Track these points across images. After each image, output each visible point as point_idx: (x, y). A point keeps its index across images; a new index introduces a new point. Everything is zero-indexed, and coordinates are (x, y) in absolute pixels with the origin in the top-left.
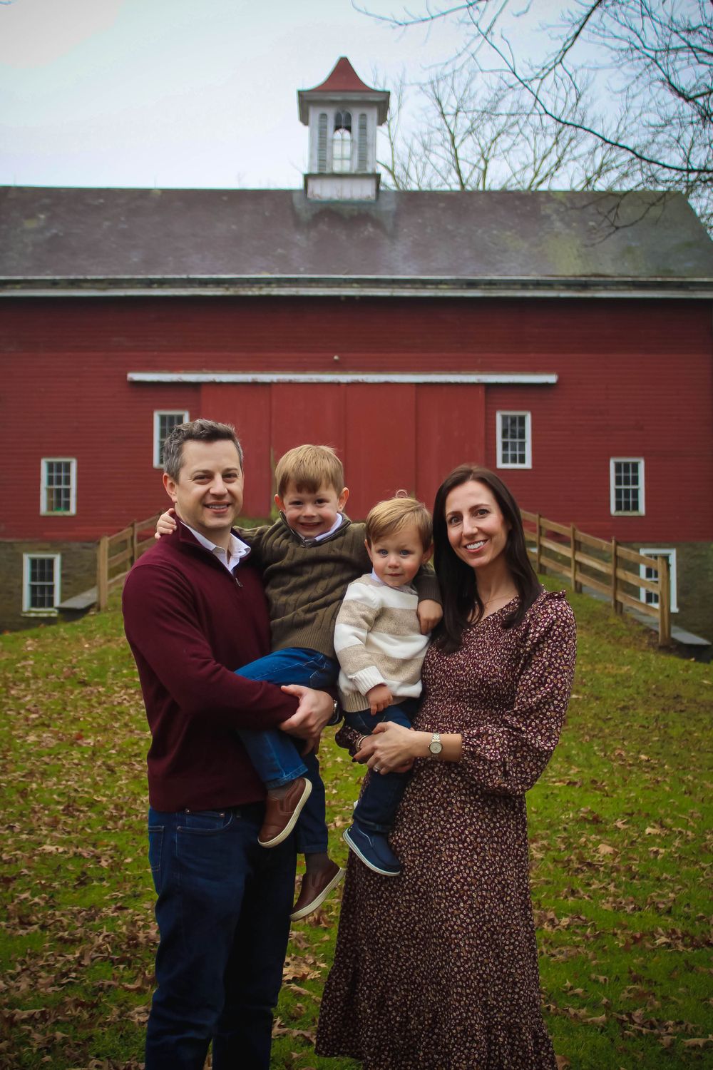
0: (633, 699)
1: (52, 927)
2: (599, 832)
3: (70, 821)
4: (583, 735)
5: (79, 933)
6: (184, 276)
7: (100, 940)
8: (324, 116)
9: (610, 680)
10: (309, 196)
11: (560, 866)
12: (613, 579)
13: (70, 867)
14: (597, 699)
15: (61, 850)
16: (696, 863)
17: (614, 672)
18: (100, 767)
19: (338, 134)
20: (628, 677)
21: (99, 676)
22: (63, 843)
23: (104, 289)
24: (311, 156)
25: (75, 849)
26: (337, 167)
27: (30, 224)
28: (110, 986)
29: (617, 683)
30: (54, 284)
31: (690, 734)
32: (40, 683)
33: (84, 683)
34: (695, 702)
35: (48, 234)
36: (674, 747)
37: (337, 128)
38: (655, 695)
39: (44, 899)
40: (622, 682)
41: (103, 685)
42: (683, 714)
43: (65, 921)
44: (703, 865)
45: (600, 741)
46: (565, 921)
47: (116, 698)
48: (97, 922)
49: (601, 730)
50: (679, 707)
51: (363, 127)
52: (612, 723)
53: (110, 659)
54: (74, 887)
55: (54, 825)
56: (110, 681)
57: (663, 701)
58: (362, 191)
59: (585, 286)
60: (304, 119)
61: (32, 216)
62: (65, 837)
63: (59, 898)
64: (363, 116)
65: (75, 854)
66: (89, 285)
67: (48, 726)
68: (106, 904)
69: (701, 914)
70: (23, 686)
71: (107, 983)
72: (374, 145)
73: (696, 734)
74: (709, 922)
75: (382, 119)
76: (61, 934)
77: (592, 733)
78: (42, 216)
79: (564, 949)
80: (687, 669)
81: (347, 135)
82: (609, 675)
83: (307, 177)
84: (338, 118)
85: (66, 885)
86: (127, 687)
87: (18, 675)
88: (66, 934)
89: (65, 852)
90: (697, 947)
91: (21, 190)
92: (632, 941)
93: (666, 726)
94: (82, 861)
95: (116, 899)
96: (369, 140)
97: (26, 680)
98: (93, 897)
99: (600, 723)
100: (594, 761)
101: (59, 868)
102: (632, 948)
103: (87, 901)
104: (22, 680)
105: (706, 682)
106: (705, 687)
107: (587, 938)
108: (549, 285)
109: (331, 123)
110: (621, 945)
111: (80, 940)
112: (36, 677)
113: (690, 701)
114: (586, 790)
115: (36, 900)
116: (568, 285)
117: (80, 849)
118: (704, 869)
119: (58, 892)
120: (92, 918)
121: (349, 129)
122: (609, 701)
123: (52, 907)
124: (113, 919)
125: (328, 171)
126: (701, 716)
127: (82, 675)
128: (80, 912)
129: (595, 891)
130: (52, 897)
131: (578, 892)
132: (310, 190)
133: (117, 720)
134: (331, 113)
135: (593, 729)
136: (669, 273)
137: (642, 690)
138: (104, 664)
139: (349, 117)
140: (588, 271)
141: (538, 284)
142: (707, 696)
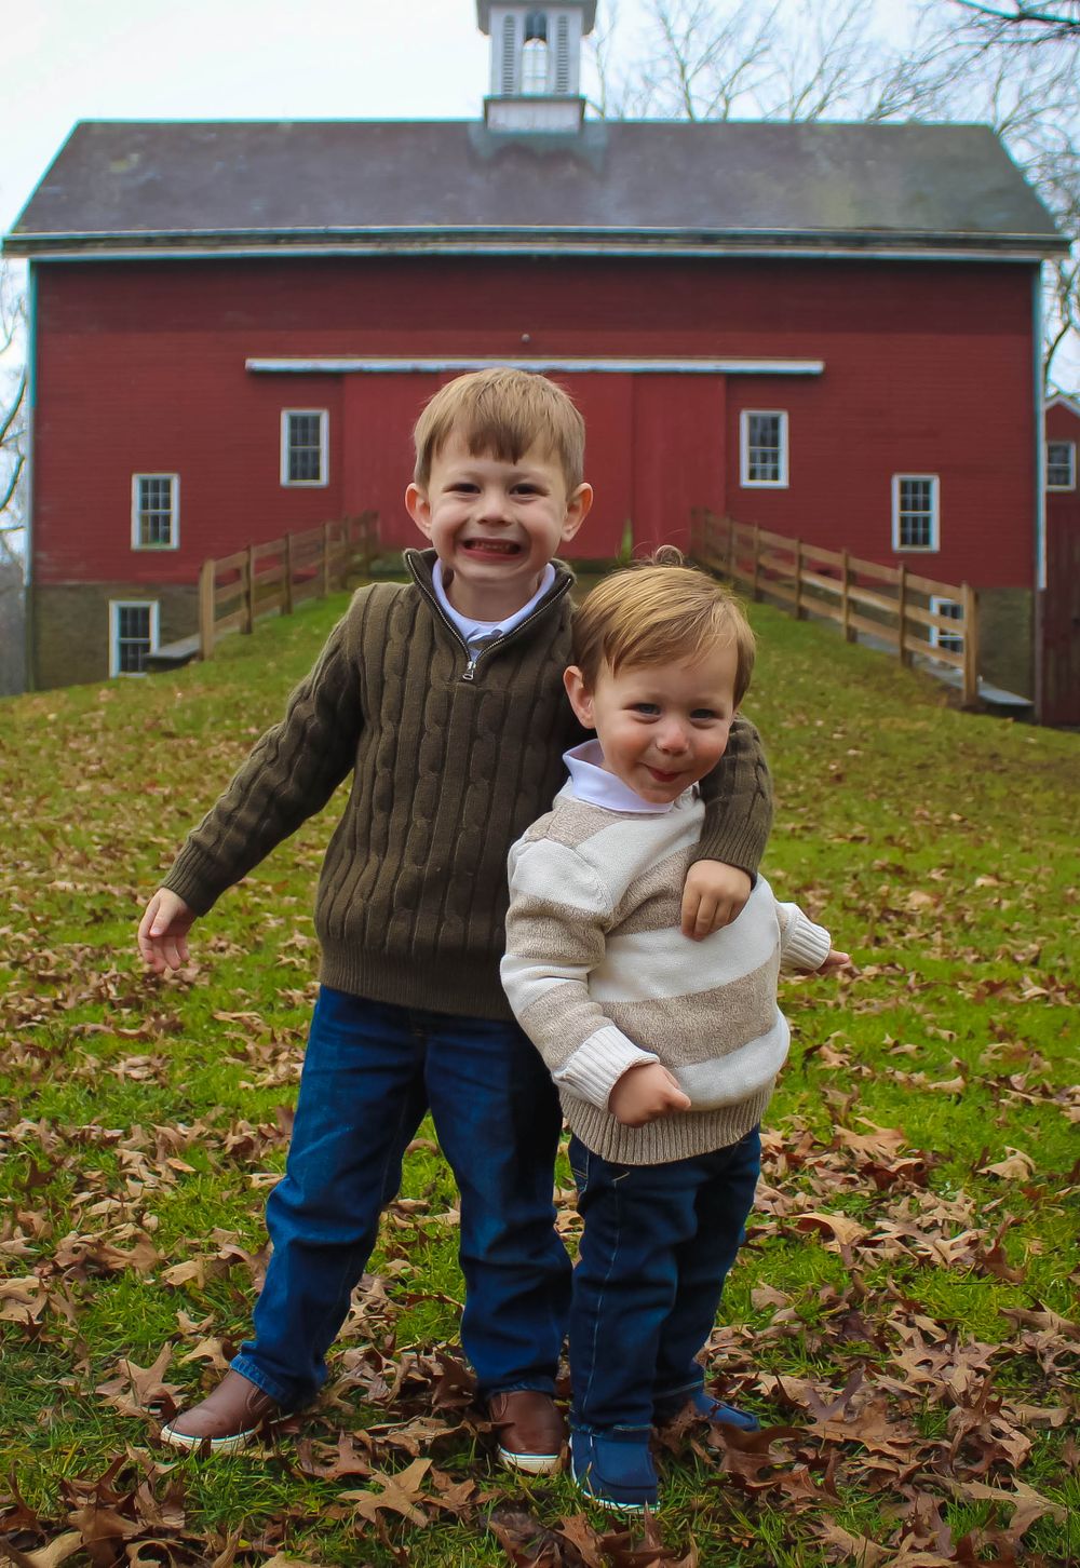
0: (932, 757)
1: (30, 965)
2: (907, 884)
3: (107, 862)
4: (867, 793)
6: (321, 228)
8: (509, 21)
9: (900, 736)
10: (490, 125)
11: (852, 915)
13: (88, 905)
14: (884, 755)
15: (81, 887)
17: (905, 727)
18: (170, 813)
19: (530, 45)
20: (925, 733)
21: (192, 727)
22: (88, 881)
23: (215, 246)
24: (493, 74)
25: (102, 887)
26: (528, 89)
27: (118, 168)
28: (95, 1031)
29: (910, 739)
30: (149, 241)
31: (1017, 795)
32: (111, 736)
33: (170, 735)
34: (1018, 761)
35: (142, 179)
36: (997, 809)
37: (529, 37)
38: (963, 753)
39: (31, 935)
40: (919, 738)
41: (196, 737)
42: (1005, 775)
43: (55, 959)
45: (893, 800)
46: (871, 970)
47: (211, 752)
48: (105, 961)
49: (892, 789)
50: (997, 767)
51: (563, 35)
52: (906, 782)
53: (210, 708)
54: (87, 924)
55: (83, 862)
56: (205, 734)
57: (974, 760)
58: (560, 120)
59: (861, 241)
60: (484, 25)
61: (121, 156)
62: (93, 875)
63: (57, 936)
64: (563, 21)
65: (101, 892)
66: (194, 242)
67: (112, 777)
70: (87, 738)
71: (90, 1026)
72: (578, 58)
73: (1025, 796)
75: (589, 24)
76: (41, 972)
77: (879, 791)
78: (135, 157)
79: (874, 1001)
80: (1004, 727)
81: (541, 46)
82: (899, 730)
83: (488, 103)
84: (529, 24)
86: (229, 739)
87: (82, 728)
88: (49, 973)
89: (86, 889)
91: (108, 126)
92: (987, 991)
93: (982, 787)
94: (108, 900)
96: (571, 51)
97: (93, 734)
99: (890, 782)
100: (886, 819)
101: (70, 905)
102: (987, 1000)
103: (99, 941)
104: (87, 733)
105: (1032, 740)
106: (1033, 746)
107: (910, 989)
108: (812, 240)
109: (519, 31)
110: (968, 996)
111: (69, 979)
112: (106, 729)
113: (1011, 761)
114: (879, 847)
115: (20, 935)
116: (840, 240)
117: (110, 887)
119: (58, 930)
121: (543, 37)
122: (900, 758)
125: (515, 93)
126: (1028, 777)
127: (169, 724)
129: (911, 941)
130: (45, 934)
131: (886, 939)
132: (491, 118)
133: (208, 772)
134: (520, 17)
135: (881, 786)
136: (974, 227)
137: (944, 747)
138: (200, 715)
139: (543, 23)
140: (868, 221)
141: (797, 239)
142: (1035, 756)
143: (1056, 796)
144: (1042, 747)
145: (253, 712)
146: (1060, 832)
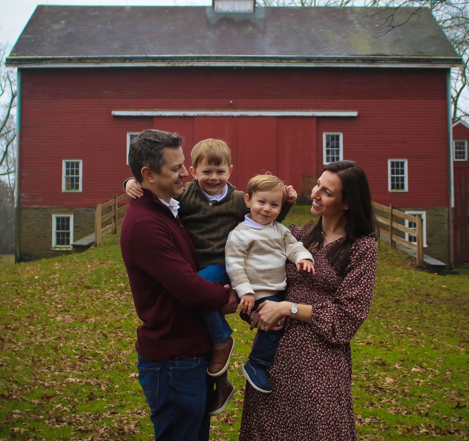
0: (402, 296)
1: (74, 424)
2: (386, 371)
3: (82, 364)
4: (374, 316)
5: (90, 427)
6: (144, 56)
7: (102, 431)
9: (389, 285)
10: (215, 10)
11: (364, 389)
12: (390, 228)
13: (84, 391)
14: (382, 296)
15: (78, 380)
16: (442, 387)
17: (391, 281)
18: (98, 334)
20: (399, 284)
21: (97, 283)
22: (79, 376)
23: (98, 63)
25: (86, 380)
27: (56, 27)
29: (393, 287)
30: (70, 60)
31: (435, 315)
32: (63, 287)
33: (88, 287)
34: (438, 298)
35: (66, 32)
36: (427, 323)
38: (415, 294)
39: (69, 408)
40: (396, 286)
41: (99, 288)
42: (431, 305)
43: (82, 420)
44: (445, 389)
45: (384, 320)
46: (368, 420)
47: (107, 296)
48: (100, 420)
49: (385, 313)
50: (429, 301)
52: (391, 309)
53: (103, 273)
54: (86, 401)
55: (73, 366)
56: (103, 286)
57: (419, 297)
58: (245, 7)
59: (373, 61)
61: (57, 22)
62: (80, 373)
63: (78, 407)
65: (86, 383)
66: (89, 61)
67: (69, 311)
68: (105, 411)
69: (445, 416)
70: (53, 289)
73: (439, 316)
74: (450, 421)
76: (80, 427)
77: (379, 315)
78: (63, 22)
79: (367, 436)
80: (433, 279)
82: (389, 282)
85: (81, 400)
86: (113, 290)
87: (50, 283)
88: (83, 428)
89: (81, 382)
90: (444, 434)
91: (51, 7)
92: (407, 431)
93: (422, 311)
94: (90, 387)
95: (110, 408)
97: (55, 286)
98: (97, 407)
99: (384, 309)
100: (381, 331)
101: (78, 390)
102: (407, 435)
103: (94, 409)
104: (53, 286)
105: (444, 286)
106: (444, 289)
107: (381, 429)
108: (353, 60)
110: (400, 433)
111: (91, 431)
112: (61, 284)
113: (435, 297)
114: (377, 347)
115: (65, 408)
116: (364, 60)
117: (89, 380)
118: (446, 391)
119: (77, 404)
120: (98, 419)
122: (389, 297)
123: (74, 412)
124: (109, 419)
126: (442, 306)
127: (87, 282)
128: (90, 415)
129: (384, 403)
130: (74, 407)
131: (375, 404)
132: (216, 7)
133: (108, 308)
135: (380, 313)
137: (408, 291)
138: (99, 277)
140: (376, 52)
141: (346, 60)
142: (445, 294)
143: (451, 316)
144: (448, 290)
145: (121, 276)
146: (452, 336)
